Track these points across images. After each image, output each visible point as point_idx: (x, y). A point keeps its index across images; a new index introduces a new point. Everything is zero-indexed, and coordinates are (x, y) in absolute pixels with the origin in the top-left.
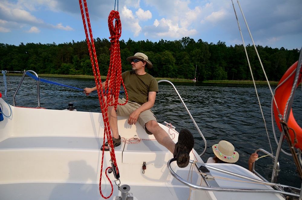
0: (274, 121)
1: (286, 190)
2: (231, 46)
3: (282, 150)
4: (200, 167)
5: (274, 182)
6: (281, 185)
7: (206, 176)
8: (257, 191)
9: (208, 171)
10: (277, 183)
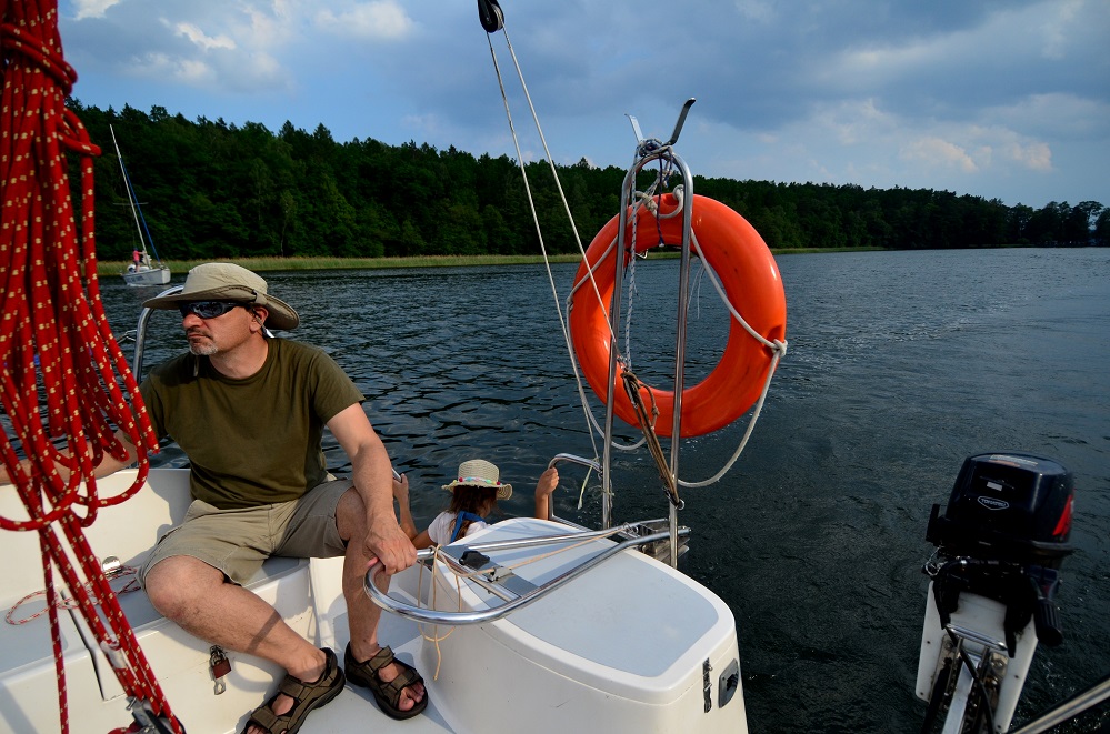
0: (580, 377)
1: (642, 531)
2: (356, 139)
3: (614, 444)
4: (464, 557)
5: (612, 526)
6: (631, 526)
7: (493, 574)
8: (601, 558)
9: (486, 560)
10: (622, 523)
